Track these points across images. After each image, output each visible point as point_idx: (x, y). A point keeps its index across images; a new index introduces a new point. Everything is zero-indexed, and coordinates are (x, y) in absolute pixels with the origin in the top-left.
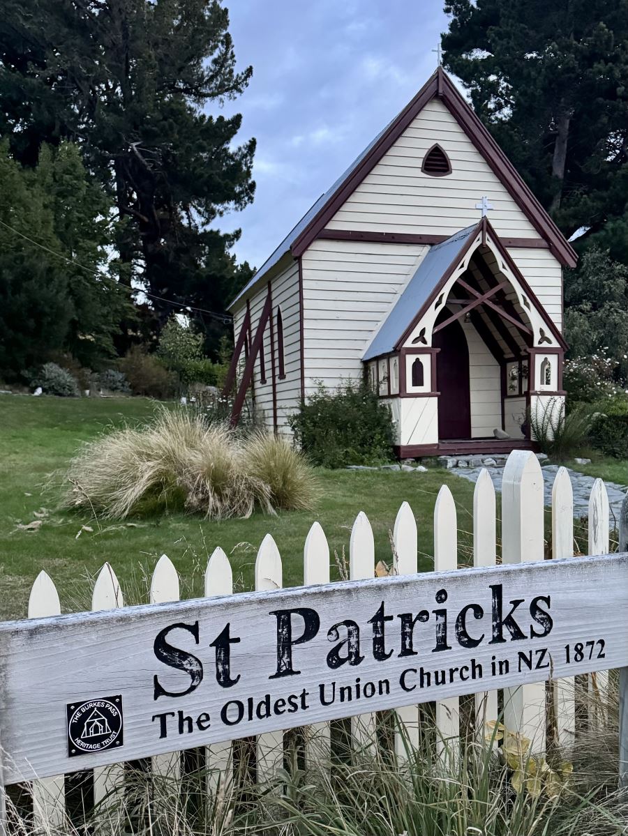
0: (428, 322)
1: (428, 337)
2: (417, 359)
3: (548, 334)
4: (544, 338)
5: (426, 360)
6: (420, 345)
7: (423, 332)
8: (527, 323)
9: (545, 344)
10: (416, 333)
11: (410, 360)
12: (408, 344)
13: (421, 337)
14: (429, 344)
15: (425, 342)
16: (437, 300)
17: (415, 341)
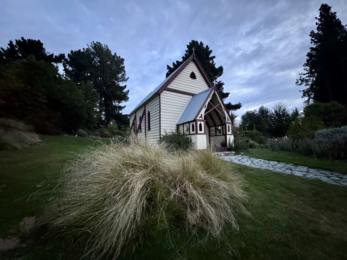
0: (203, 112)
1: (203, 116)
2: (200, 123)
3: (229, 119)
4: (228, 120)
5: (202, 123)
6: (201, 119)
7: (202, 115)
8: (224, 115)
9: (228, 121)
10: (200, 115)
11: (199, 123)
12: (198, 118)
13: (201, 117)
14: (203, 119)
15: (202, 118)
16: (205, 106)
17: (200, 118)
